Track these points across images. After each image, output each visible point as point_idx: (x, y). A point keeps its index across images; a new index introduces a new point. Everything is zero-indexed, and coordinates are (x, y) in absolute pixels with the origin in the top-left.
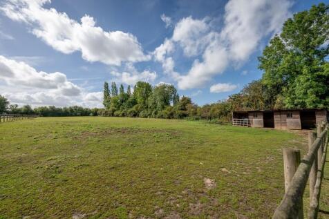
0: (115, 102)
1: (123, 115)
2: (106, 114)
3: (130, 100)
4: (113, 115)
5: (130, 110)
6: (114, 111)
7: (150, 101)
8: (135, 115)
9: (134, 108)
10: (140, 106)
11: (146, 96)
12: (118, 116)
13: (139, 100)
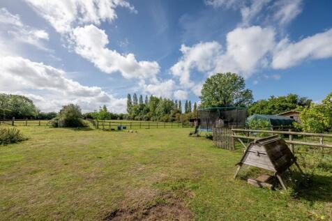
0: (135, 110)
1: (141, 119)
2: (129, 119)
3: (145, 108)
4: (134, 119)
5: (145, 116)
6: (134, 116)
7: (157, 110)
8: (148, 119)
9: (147, 115)
10: (151, 113)
11: (155, 107)
12: (137, 120)
13: (151, 109)
